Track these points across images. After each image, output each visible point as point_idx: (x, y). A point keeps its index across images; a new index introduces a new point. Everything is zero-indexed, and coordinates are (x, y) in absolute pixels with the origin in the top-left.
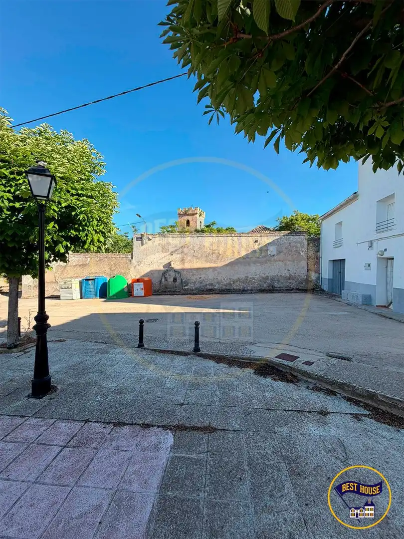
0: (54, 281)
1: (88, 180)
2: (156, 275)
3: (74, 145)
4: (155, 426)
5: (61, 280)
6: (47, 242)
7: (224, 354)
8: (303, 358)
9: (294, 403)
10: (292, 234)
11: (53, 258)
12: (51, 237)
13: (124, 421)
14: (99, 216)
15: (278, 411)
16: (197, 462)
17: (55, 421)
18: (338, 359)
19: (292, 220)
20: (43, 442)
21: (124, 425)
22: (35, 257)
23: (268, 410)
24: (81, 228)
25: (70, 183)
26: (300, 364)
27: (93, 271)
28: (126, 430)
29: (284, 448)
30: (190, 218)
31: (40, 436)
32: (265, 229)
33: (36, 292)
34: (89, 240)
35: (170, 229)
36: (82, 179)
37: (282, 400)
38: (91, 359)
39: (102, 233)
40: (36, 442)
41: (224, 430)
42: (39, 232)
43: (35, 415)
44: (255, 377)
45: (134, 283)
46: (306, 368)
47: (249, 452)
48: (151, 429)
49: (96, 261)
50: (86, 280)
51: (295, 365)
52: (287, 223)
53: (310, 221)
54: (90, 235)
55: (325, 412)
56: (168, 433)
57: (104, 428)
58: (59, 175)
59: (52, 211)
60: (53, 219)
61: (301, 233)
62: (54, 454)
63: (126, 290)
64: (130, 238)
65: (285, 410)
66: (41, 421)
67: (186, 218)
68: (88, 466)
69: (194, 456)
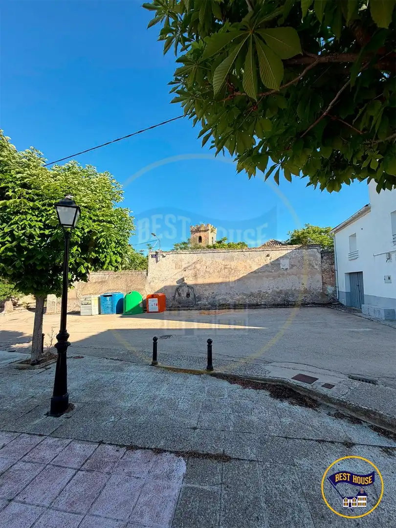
0: (76, 297)
1: (108, 207)
2: (170, 291)
3: (97, 177)
4: (168, 451)
5: (81, 297)
6: (71, 264)
7: (239, 373)
8: (323, 380)
9: (315, 432)
10: (304, 248)
11: (75, 278)
12: (74, 259)
13: (137, 444)
14: (117, 239)
15: (297, 440)
16: (210, 495)
17: (71, 442)
18: (362, 382)
19: (303, 233)
20: (59, 464)
21: (137, 449)
22: (60, 278)
23: (286, 438)
24: (101, 251)
25: (92, 211)
26: (320, 386)
27: (111, 288)
28: (139, 454)
29: (305, 483)
30: (202, 234)
31: (56, 456)
32: (277, 243)
33: (59, 308)
34: (108, 261)
35: (183, 246)
36: (103, 207)
37: (302, 428)
38: (106, 377)
39: (120, 254)
40: (51, 463)
41: (239, 459)
42: (64, 255)
43: (52, 435)
44: (271, 400)
45: (149, 299)
46: (325, 391)
47: (266, 487)
48: (164, 454)
49: (114, 278)
50: (104, 296)
51: (314, 387)
52: (298, 236)
53: (322, 234)
54: (108, 256)
55: (350, 443)
56: (180, 460)
57: (117, 451)
58: (83, 204)
59: (76, 237)
60: (77, 243)
61: (313, 246)
62: (68, 478)
63: (141, 306)
64: (145, 256)
65: (305, 439)
66: (58, 441)
67: (198, 234)
68: (100, 492)
69: (207, 488)
